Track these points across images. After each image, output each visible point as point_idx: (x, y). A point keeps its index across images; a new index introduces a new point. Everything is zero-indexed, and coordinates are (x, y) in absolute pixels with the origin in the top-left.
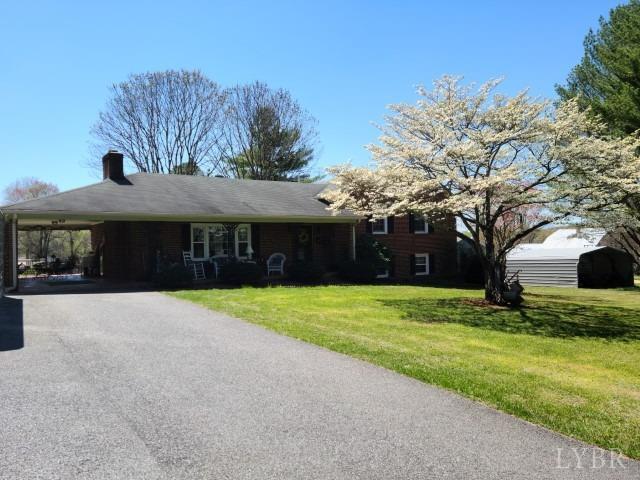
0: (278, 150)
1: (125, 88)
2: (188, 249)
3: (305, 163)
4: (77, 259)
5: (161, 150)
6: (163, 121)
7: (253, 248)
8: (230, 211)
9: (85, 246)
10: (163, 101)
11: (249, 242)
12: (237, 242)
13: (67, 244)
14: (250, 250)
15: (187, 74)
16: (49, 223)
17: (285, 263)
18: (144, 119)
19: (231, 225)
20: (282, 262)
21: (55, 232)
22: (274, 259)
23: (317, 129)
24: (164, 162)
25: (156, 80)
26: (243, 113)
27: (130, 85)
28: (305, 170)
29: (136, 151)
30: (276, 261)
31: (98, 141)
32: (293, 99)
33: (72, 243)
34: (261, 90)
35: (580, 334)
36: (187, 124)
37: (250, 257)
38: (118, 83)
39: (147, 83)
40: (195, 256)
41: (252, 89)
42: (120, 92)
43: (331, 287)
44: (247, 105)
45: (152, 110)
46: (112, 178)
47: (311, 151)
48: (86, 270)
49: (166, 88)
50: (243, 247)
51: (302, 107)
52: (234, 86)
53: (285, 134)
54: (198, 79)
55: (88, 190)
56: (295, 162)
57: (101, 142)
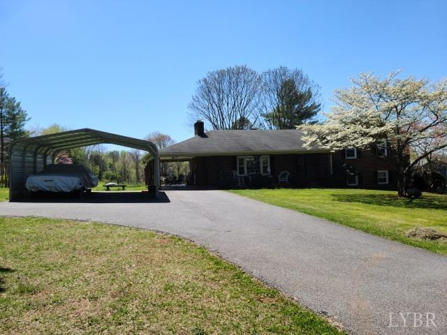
0: (296, 106)
1: (205, 80)
2: (236, 170)
3: (315, 113)
4: (183, 176)
5: (225, 114)
6: (226, 96)
7: (271, 168)
8: (257, 149)
9: (186, 171)
10: (225, 85)
11: (269, 165)
12: (261, 165)
13: (176, 170)
14: (269, 170)
15: (238, 68)
16: (170, 158)
17: (289, 177)
18: (215, 96)
19: (257, 156)
20: (287, 176)
21: (170, 164)
22: (283, 175)
23: (320, 92)
24: (226, 120)
25: (222, 74)
26: (273, 86)
27: (207, 79)
28: (314, 118)
29: (211, 116)
30: (284, 176)
31: (191, 112)
32: (304, 74)
33: (179, 169)
34: (284, 71)
35: (419, 207)
36: (239, 97)
37: (269, 174)
38: (201, 79)
39: (217, 76)
40: (240, 173)
41: (278, 71)
42: (203, 83)
43: (312, 189)
44: (275, 81)
45: (219, 91)
46: (199, 135)
47: (319, 105)
48: (187, 182)
49: (227, 78)
50: (265, 168)
51: (311, 79)
52: (267, 70)
53: (302, 96)
54: (245, 70)
55: (188, 142)
56: (308, 114)
57: (193, 112)
